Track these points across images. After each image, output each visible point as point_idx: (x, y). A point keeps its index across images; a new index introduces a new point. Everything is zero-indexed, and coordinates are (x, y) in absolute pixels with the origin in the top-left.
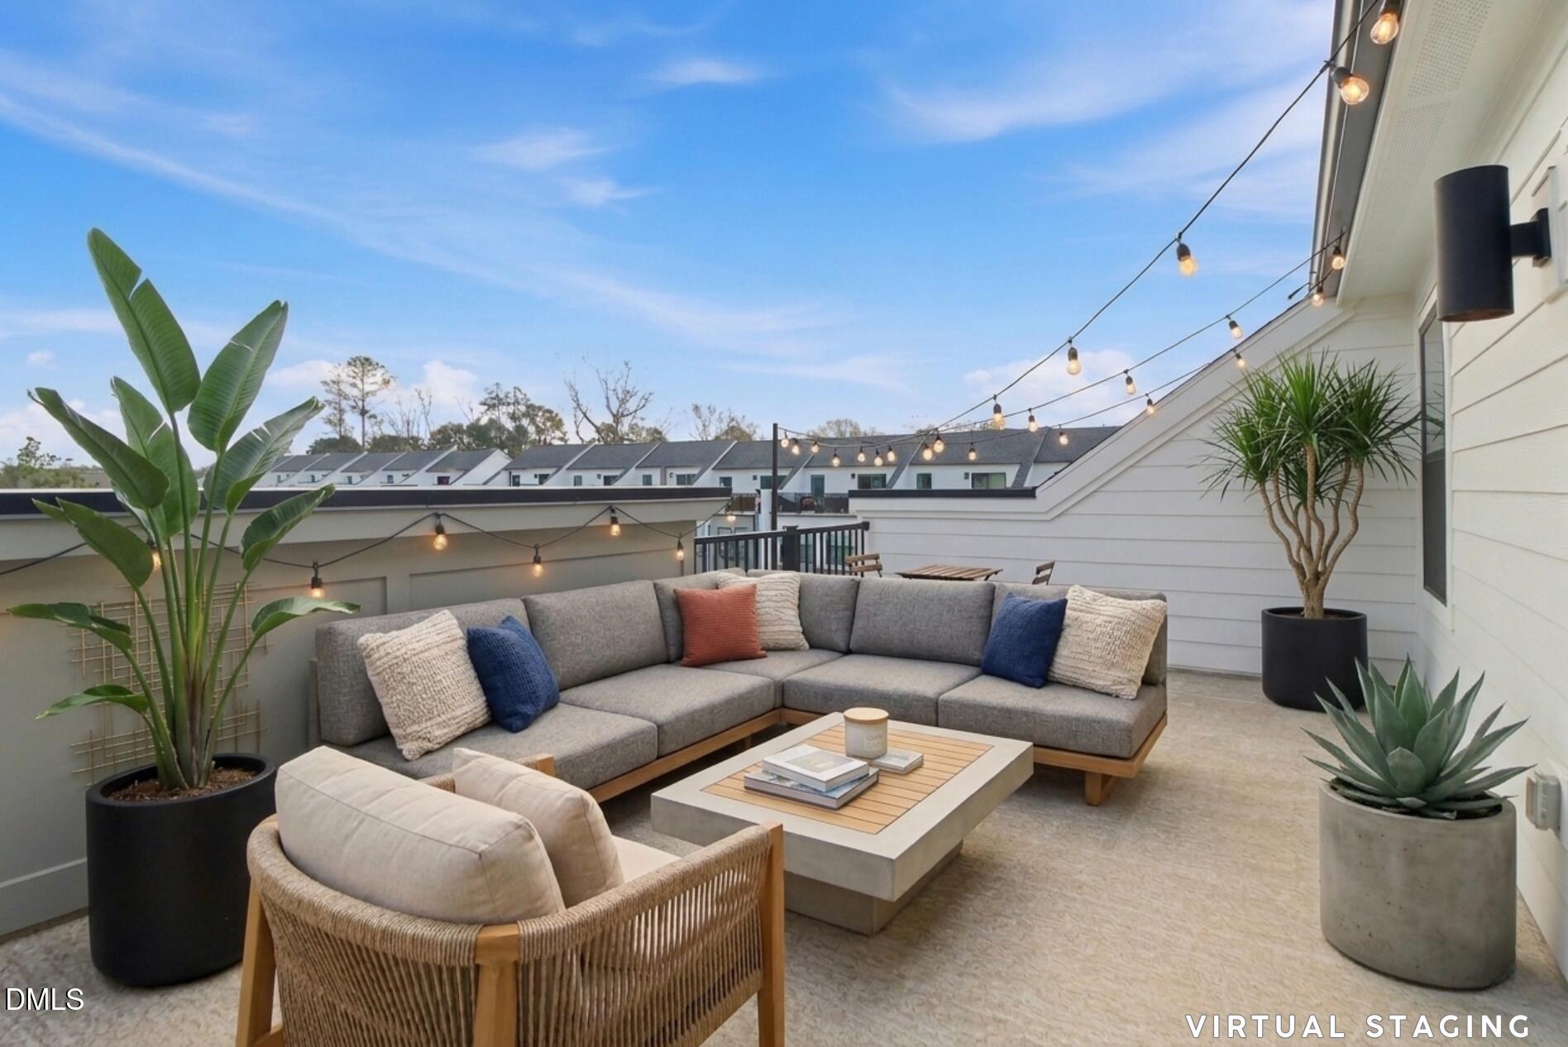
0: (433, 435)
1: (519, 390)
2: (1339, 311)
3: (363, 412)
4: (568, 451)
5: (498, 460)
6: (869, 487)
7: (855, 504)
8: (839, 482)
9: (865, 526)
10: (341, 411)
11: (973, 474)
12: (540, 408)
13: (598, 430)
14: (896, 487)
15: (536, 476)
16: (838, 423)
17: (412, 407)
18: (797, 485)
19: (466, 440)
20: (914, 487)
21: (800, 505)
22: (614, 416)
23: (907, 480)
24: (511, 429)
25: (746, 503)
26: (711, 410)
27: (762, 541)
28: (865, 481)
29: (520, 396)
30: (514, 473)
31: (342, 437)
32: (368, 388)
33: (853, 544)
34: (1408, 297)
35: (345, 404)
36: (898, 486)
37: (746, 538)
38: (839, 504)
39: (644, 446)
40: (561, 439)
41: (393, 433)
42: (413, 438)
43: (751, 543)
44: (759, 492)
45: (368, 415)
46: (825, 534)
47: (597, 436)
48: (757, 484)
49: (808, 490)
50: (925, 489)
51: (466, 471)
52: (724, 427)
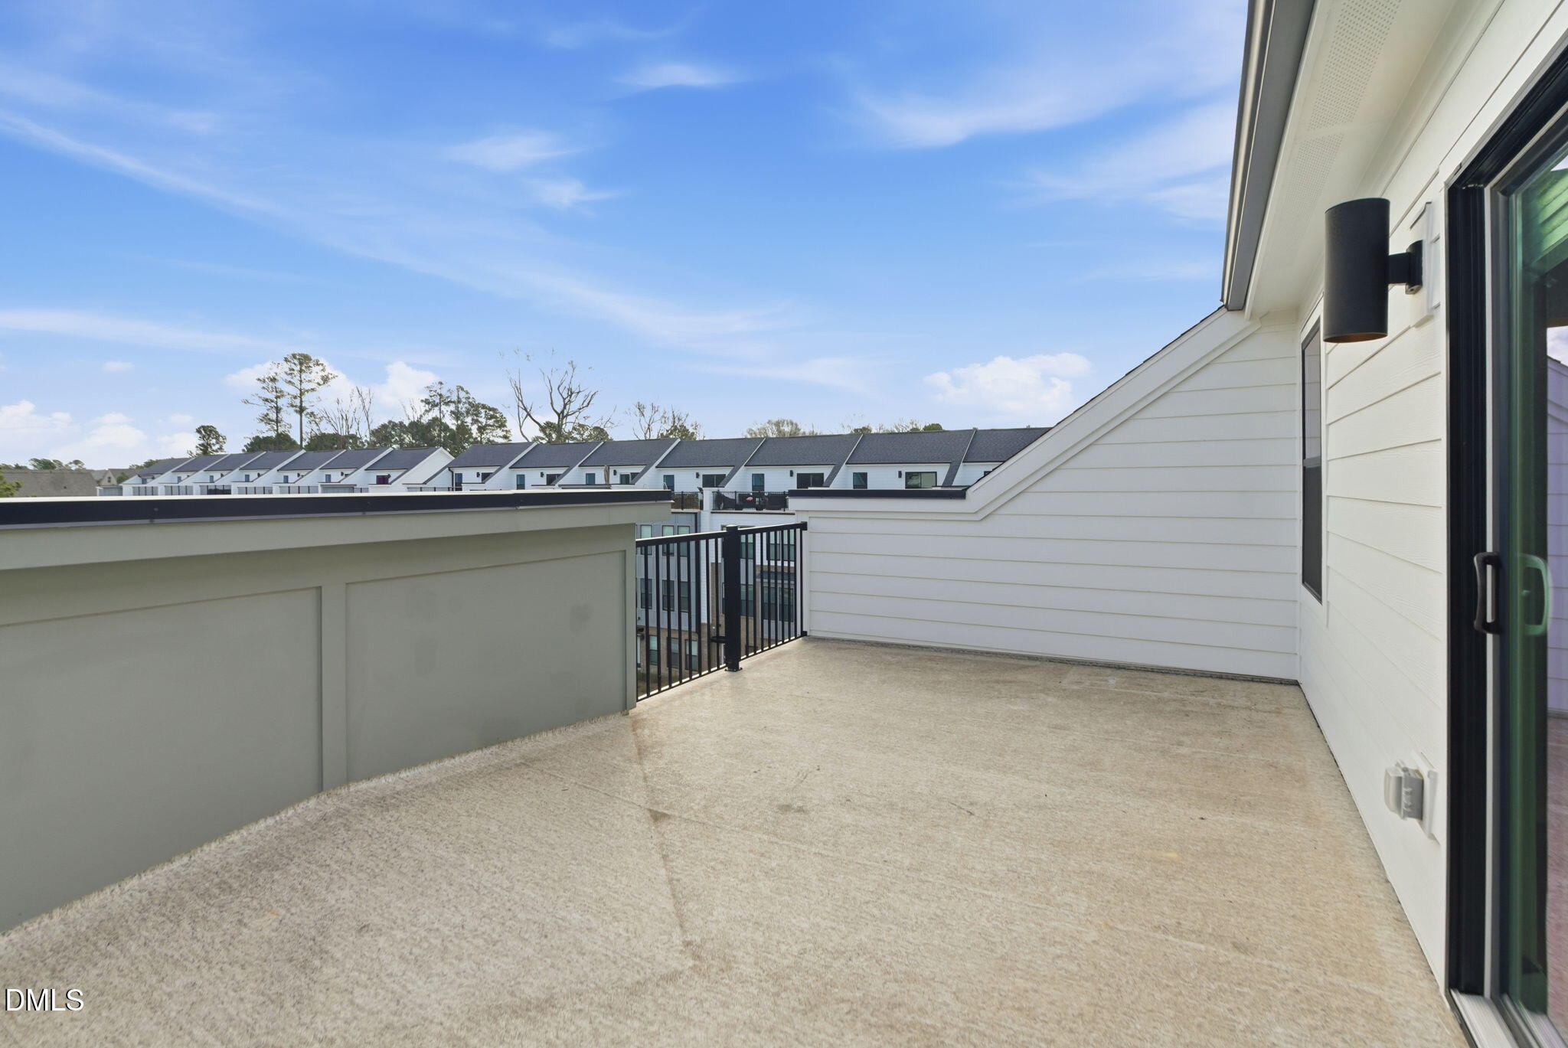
0: (373, 433)
1: (462, 389)
2: (1249, 323)
3: (301, 410)
4: (511, 449)
5: (440, 458)
6: (809, 486)
7: (794, 503)
8: (779, 480)
9: (803, 526)
10: (278, 410)
11: (906, 473)
12: (484, 407)
13: (543, 429)
14: (833, 487)
15: (478, 475)
16: (777, 424)
17: (351, 405)
18: (739, 483)
19: (408, 439)
20: (851, 488)
21: (741, 503)
22: (559, 415)
23: (844, 480)
24: (454, 427)
25: (689, 501)
26: (655, 410)
27: (703, 543)
28: (803, 480)
29: (462, 395)
30: (457, 471)
31: (279, 435)
32: (306, 386)
33: (792, 542)
34: (1295, 312)
35: (281, 402)
36: (835, 486)
37: (688, 539)
38: (778, 502)
39: (583, 444)
40: (505, 437)
41: (330, 431)
42: (353, 437)
43: (693, 544)
44: (701, 490)
45: (305, 412)
46: (765, 534)
47: (542, 435)
48: (700, 482)
49: (749, 489)
50: (861, 490)
51: (408, 470)
52: (668, 426)
